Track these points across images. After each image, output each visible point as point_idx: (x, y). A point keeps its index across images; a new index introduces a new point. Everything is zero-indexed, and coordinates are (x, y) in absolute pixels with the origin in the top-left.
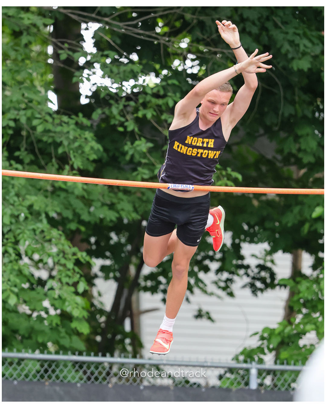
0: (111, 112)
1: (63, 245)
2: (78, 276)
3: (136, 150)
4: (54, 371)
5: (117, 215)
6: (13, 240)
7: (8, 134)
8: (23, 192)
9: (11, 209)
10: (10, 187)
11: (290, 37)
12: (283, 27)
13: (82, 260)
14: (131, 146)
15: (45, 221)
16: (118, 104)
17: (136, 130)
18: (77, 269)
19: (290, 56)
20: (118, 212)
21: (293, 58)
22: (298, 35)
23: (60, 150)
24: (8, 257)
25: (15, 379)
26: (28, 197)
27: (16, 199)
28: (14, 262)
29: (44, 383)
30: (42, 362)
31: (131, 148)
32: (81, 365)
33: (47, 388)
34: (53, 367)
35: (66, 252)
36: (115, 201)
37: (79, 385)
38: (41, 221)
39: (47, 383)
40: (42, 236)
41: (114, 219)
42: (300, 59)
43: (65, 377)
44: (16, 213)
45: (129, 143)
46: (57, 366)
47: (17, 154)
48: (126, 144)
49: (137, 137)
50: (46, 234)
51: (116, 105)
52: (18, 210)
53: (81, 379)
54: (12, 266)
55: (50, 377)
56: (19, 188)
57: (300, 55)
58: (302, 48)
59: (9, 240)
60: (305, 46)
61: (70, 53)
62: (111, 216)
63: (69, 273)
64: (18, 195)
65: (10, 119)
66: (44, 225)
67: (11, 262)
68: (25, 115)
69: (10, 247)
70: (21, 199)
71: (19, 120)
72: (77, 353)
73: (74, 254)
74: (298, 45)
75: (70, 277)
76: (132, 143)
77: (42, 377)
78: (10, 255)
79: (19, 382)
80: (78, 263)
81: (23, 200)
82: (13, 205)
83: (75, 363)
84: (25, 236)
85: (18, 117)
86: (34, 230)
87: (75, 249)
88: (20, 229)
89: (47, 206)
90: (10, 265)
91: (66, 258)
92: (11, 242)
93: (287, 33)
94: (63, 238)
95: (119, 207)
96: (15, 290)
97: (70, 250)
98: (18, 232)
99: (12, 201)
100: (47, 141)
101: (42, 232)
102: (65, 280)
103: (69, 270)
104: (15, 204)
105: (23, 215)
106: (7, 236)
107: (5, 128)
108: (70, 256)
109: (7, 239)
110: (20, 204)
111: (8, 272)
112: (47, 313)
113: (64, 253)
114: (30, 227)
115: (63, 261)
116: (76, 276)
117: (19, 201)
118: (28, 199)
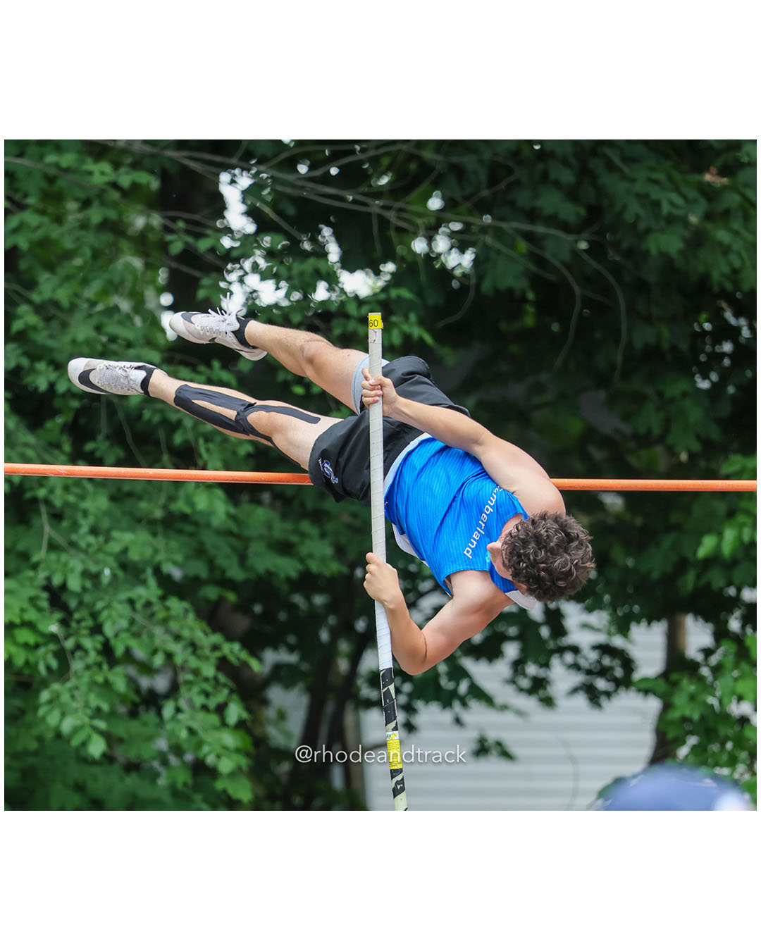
1: (192, 629)
2: (226, 691)
5: (300, 567)
6: (90, 623)
7: (72, 409)
8: (105, 524)
9: (83, 561)
10: (80, 514)
11: (639, 187)
12: (626, 169)
13: (232, 659)
15: (152, 582)
18: (222, 678)
19: (642, 226)
20: (302, 560)
21: (648, 231)
22: (656, 182)
23: (178, 439)
24: (81, 658)
26: (116, 534)
27: (91, 539)
28: (95, 669)
35: (198, 643)
36: (294, 539)
40: (149, 612)
41: (294, 575)
42: (662, 231)
44: (93, 568)
47: (89, 446)
50: (156, 608)
52: (97, 563)
54: (91, 677)
56: (96, 515)
57: (663, 223)
58: (666, 208)
59: (83, 624)
60: (672, 204)
61: (190, 239)
62: (287, 567)
63: (208, 687)
64: (94, 531)
66: (149, 591)
67: (88, 667)
69: (84, 636)
70: (101, 539)
73: (215, 648)
74: (657, 204)
78: (86, 652)
80: (223, 664)
81: (107, 541)
82: (86, 552)
84: (114, 613)
86: (131, 602)
87: (216, 638)
88: (102, 599)
89: (156, 551)
90: (87, 673)
91: (199, 657)
92: (87, 628)
93: (633, 180)
94: (191, 616)
95: (304, 550)
96: (102, 725)
97: (207, 639)
98: (99, 605)
99: (83, 544)
100: (149, 421)
101: (148, 604)
102: (199, 700)
103: (206, 680)
104: (91, 550)
105: (107, 572)
106: (77, 616)
107: (63, 396)
108: (207, 652)
109: (79, 622)
110: (100, 550)
111: (84, 688)
112: (165, 763)
113: (194, 646)
114: (124, 596)
115: (193, 662)
116: (221, 692)
117: (98, 542)
118: (116, 540)
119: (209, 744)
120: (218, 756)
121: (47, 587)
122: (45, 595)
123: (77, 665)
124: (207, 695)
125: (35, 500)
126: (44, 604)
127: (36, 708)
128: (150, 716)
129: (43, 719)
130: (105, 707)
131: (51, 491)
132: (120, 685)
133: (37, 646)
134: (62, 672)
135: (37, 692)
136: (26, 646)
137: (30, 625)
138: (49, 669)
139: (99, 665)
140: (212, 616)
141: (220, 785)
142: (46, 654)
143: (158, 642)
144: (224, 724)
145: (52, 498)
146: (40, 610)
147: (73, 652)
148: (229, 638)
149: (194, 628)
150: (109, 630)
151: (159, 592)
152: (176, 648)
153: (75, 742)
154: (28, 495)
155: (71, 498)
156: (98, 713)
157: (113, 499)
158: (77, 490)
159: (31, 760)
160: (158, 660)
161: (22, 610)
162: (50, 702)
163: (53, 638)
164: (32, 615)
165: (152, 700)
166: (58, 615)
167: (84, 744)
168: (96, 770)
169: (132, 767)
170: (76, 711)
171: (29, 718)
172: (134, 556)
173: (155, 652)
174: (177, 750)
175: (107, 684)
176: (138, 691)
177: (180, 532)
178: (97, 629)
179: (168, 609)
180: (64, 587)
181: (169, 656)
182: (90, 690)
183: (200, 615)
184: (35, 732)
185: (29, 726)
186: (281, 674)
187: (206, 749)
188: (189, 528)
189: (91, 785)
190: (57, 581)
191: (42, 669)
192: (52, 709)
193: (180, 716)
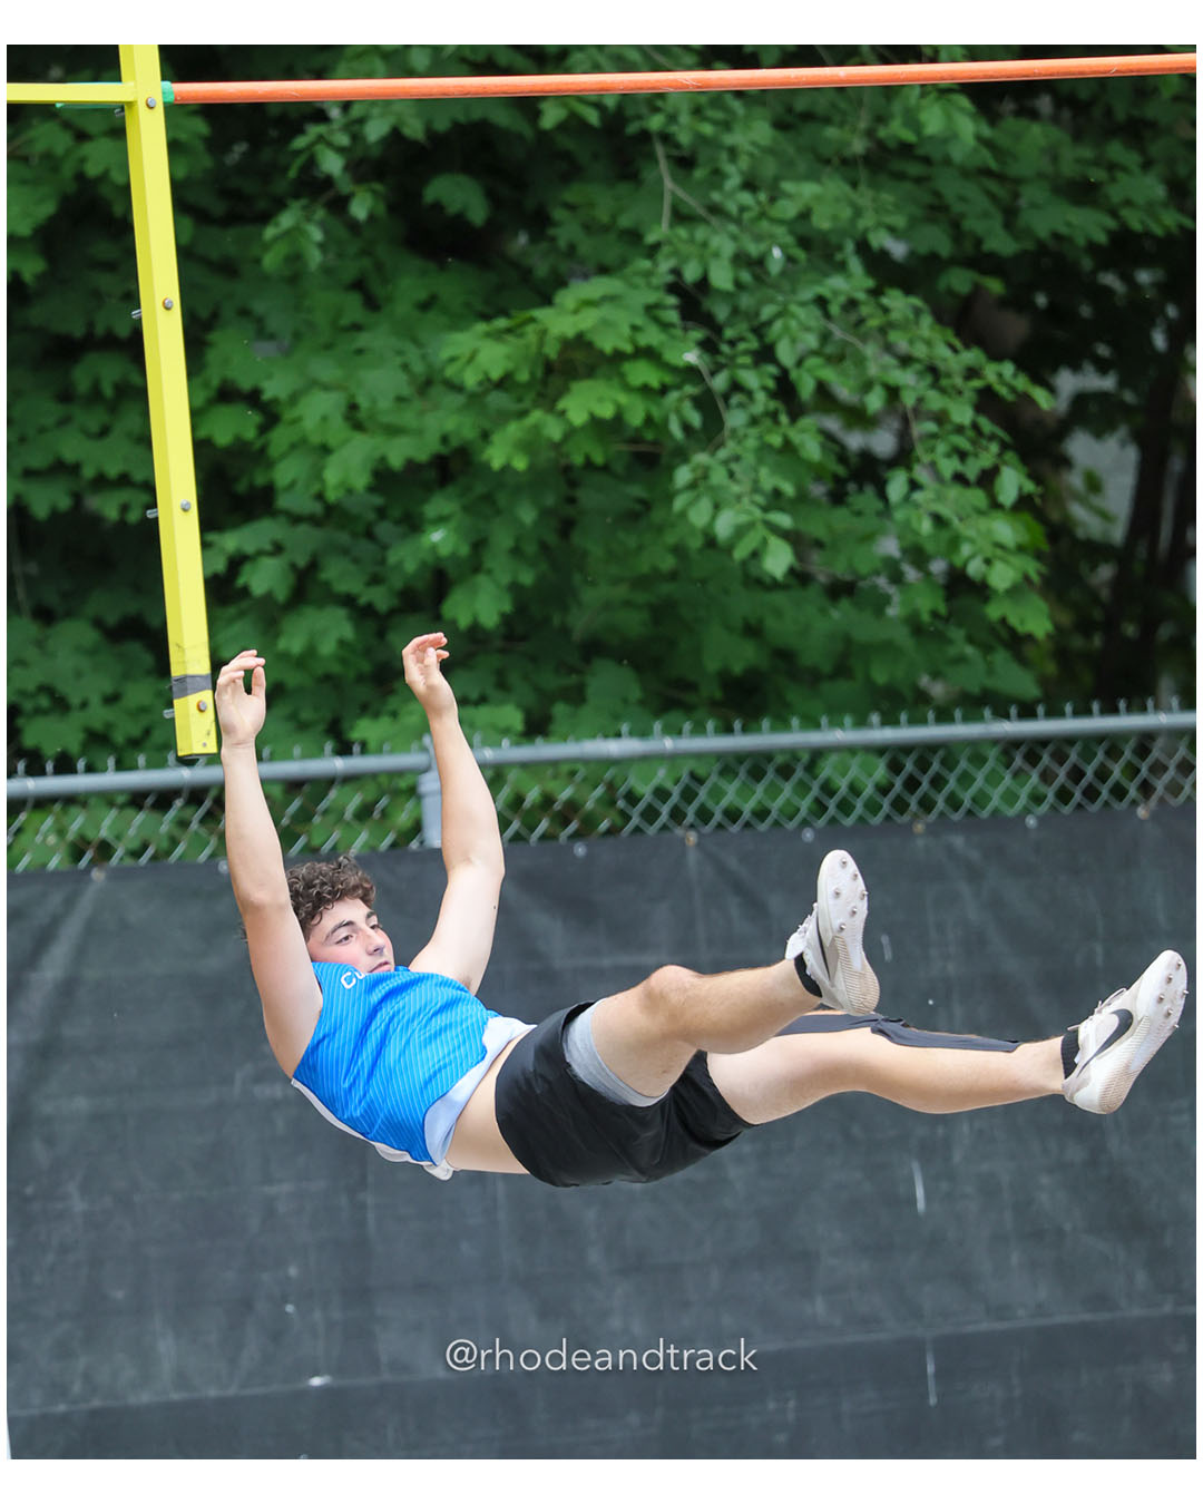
1: (928, 343)
2: (994, 448)
4: (937, 782)
5: (1111, 223)
6: (754, 344)
8: (769, 168)
9: (734, 238)
10: (724, 156)
13: (1003, 391)
15: (855, 265)
18: (987, 425)
20: (1114, 213)
24: (741, 405)
25: (805, 823)
26: (787, 186)
27: (746, 198)
28: (768, 422)
29: (909, 826)
30: (894, 756)
32: (1033, 749)
33: (920, 843)
34: (936, 767)
35: (941, 366)
36: (1096, 175)
37: (1031, 821)
38: (842, 267)
39: (919, 827)
40: (853, 317)
41: (1101, 238)
43: (981, 799)
44: (754, 249)
46: (949, 763)
50: (865, 310)
52: (758, 238)
53: (1037, 799)
54: (760, 438)
55: (927, 805)
56: (751, 155)
59: (742, 346)
62: (1089, 225)
63: (962, 443)
64: (750, 185)
66: (852, 281)
67: (754, 421)
69: (744, 367)
70: (763, 197)
72: (1013, 711)
73: (972, 373)
75: (964, 455)
77: (900, 805)
78: (749, 394)
79: (818, 833)
80: (987, 401)
81: (773, 200)
82: (738, 221)
83: (1010, 746)
84: (793, 324)
86: (822, 302)
87: (972, 356)
88: (771, 301)
89: (858, 212)
90: (753, 432)
91: (943, 391)
92: (746, 352)
94: (927, 320)
95: (1115, 193)
96: (784, 520)
97: (958, 361)
98: (767, 312)
99: (732, 208)
101: (852, 304)
102: (949, 466)
103: (960, 429)
104: (747, 216)
105: (777, 253)
106: (729, 333)
108: (958, 382)
109: (732, 343)
110: (763, 215)
111: (750, 458)
112: (897, 578)
113: (934, 372)
114: (807, 294)
115: (935, 401)
116: (986, 449)
117: (759, 203)
118: (789, 196)
119: (971, 541)
120: (988, 562)
121: (675, 288)
122: (672, 300)
123: (735, 419)
124: (962, 455)
125: (645, 136)
126: (673, 316)
127: (669, 497)
128: (866, 499)
129: (683, 514)
130: (788, 489)
131: (672, 118)
132: (812, 449)
133: (664, 390)
134: (711, 432)
135: (670, 470)
136: (645, 390)
137: (650, 354)
138: (687, 428)
139: (774, 416)
140: (963, 320)
141: (994, 611)
142: (681, 400)
143: (873, 370)
144: (995, 505)
145: (673, 129)
146: (665, 326)
147: (726, 397)
148: (995, 356)
149: (932, 340)
150: (785, 354)
151: (870, 283)
152: (905, 378)
153: (740, 553)
154: (632, 128)
155: (707, 129)
156: (776, 499)
157: (780, 125)
158: (719, 115)
159: (666, 589)
160: (875, 401)
161: (635, 328)
162: (693, 486)
163: (691, 373)
164: (652, 337)
165: (869, 471)
166: (698, 334)
167: (756, 555)
168: (778, 598)
169: (840, 590)
170: (739, 498)
171: (657, 515)
172: (821, 222)
173: (867, 386)
174: (918, 555)
175: (788, 448)
176: (842, 455)
177: (900, 176)
178: (766, 354)
179: (886, 310)
180: (703, 283)
181: (893, 393)
182: (760, 461)
183: (940, 318)
184: (670, 539)
185: (660, 529)
186: (1090, 413)
187: (966, 550)
188: (914, 169)
189: (771, 623)
190: (691, 274)
191: (676, 430)
192: (697, 499)
193: (918, 496)
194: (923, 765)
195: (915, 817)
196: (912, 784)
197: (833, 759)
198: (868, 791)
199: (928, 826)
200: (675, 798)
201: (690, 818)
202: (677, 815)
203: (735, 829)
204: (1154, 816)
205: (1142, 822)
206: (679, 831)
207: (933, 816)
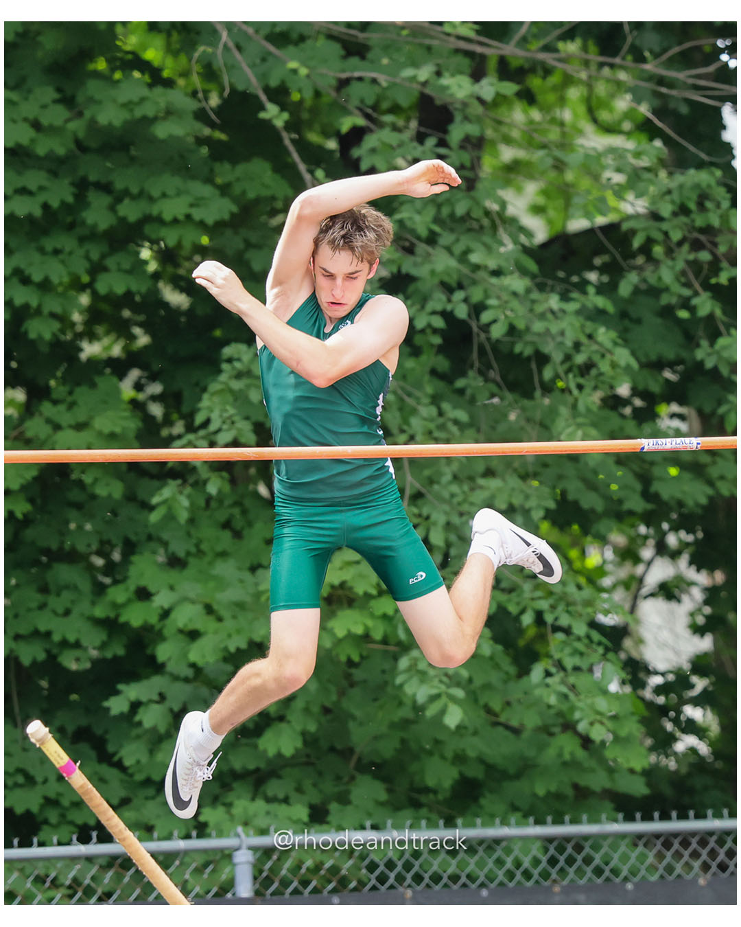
0: (660, 279)
2: (600, 650)
3: (720, 358)
4: (570, 861)
7: (432, 345)
9: (446, 513)
10: (443, 463)
14: (709, 350)
16: (673, 259)
17: (718, 313)
18: (595, 636)
23: (547, 374)
25: (482, 885)
26: (483, 481)
27: (455, 488)
29: (550, 888)
30: (546, 842)
31: (709, 355)
32: (632, 841)
33: (557, 899)
34: (569, 850)
35: (571, 598)
37: (629, 886)
39: (557, 889)
43: (598, 872)
44: (458, 521)
45: (704, 343)
46: (578, 848)
48: (698, 345)
49: (722, 328)
51: (670, 263)
52: (461, 514)
53: (634, 872)
55: (562, 874)
63: (580, 646)
64: (457, 479)
65: (434, 313)
68: (466, 300)
71: (452, 313)
72: (620, 817)
73: (589, 602)
75: (582, 654)
76: (712, 343)
77: (545, 875)
79: (491, 891)
81: (472, 489)
82: (449, 502)
83: (618, 838)
85: (449, 307)
89: (526, 498)
91: (571, 614)
96: (458, 693)
97: (581, 595)
99: (446, 495)
100: (521, 353)
102: (571, 662)
103: (579, 639)
104: (455, 500)
107: (423, 331)
108: (579, 608)
110: (465, 500)
115: (565, 620)
116: (596, 651)
117: (464, 492)
118: (481, 487)
119: (582, 710)
120: (592, 724)
127: (394, 676)
129: (401, 688)
135: (397, 660)
136: (384, 618)
143: (526, 600)
153: (430, 712)
156: (456, 679)
160: (527, 619)
162: (409, 669)
167: (443, 712)
170: (433, 678)
172: (501, 504)
173: (524, 610)
181: (539, 615)
187: (578, 714)
191: (401, 634)
192: (410, 678)
193: (549, 680)
194: (561, 849)
195: (555, 881)
196: (553, 862)
197: (504, 844)
198: (526, 863)
199: (563, 887)
200: (399, 868)
201: (409, 880)
202: (400, 879)
203: (437, 888)
204: (709, 884)
205: (702, 887)
206: (401, 889)
207: (565, 883)
